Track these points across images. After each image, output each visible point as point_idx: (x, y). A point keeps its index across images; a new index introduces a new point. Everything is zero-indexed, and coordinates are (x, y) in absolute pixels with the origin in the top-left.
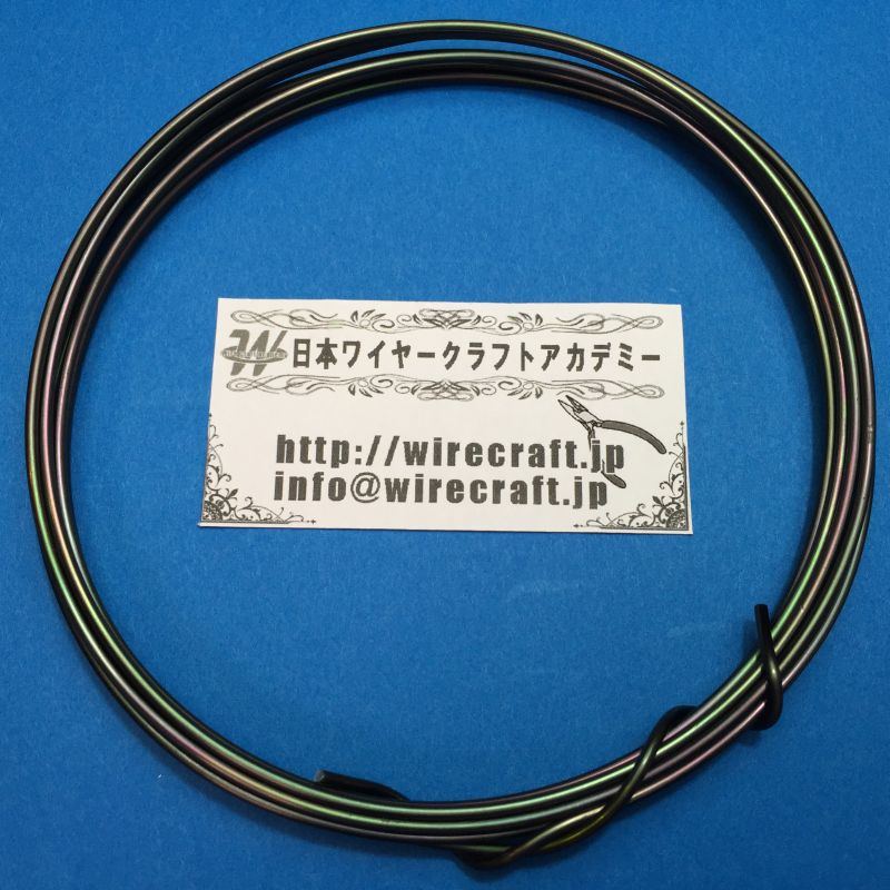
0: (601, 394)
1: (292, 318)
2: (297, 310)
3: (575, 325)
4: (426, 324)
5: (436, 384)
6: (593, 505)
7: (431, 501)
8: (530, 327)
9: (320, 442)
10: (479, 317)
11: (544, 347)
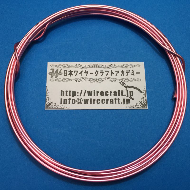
0: (128, 81)
1: (63, 66)
2: (64, 64)
3: (122, 67)
4: (91, 67)
5: (94, 79)
6: (127, 104)
7: (93, 103)
8: (113, 67)
9: (70, 92)
10: (102, 65)
11: (116, 71)
